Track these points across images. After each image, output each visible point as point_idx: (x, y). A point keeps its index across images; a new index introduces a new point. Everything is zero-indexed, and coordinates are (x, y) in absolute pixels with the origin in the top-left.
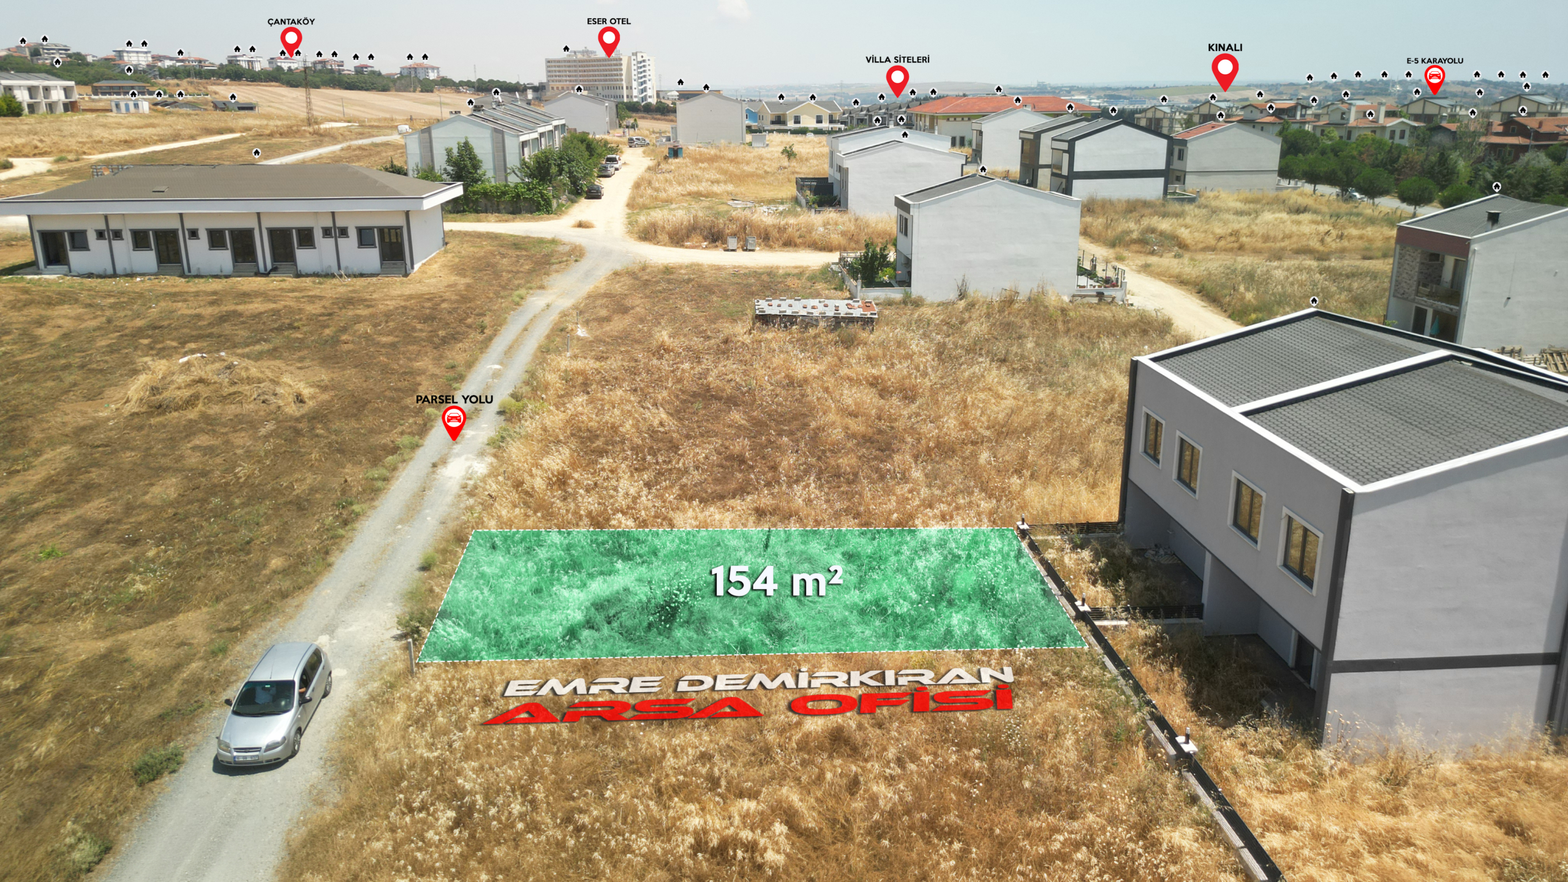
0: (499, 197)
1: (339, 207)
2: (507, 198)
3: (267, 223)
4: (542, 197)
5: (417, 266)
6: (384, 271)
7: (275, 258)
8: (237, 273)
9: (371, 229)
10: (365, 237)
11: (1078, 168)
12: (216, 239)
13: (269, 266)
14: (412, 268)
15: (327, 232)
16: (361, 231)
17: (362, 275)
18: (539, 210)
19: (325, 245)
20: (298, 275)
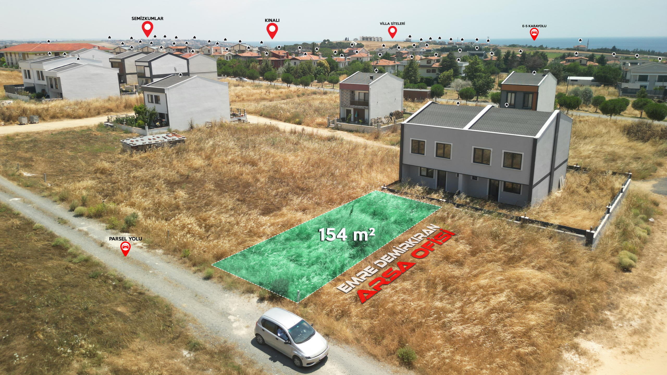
11: (154, 73)
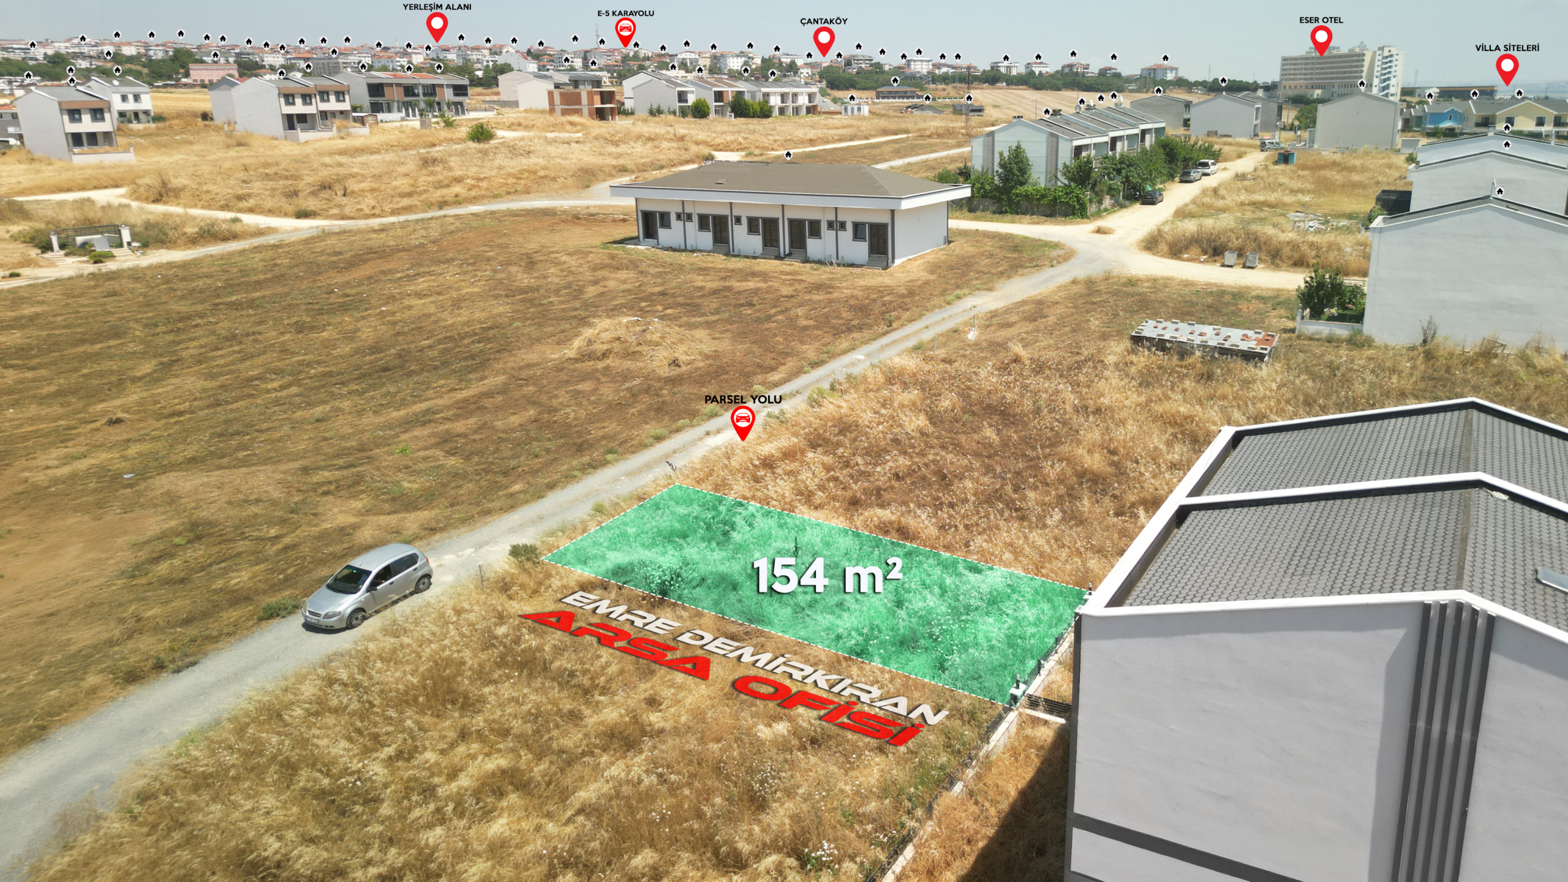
0: (1039, 200)
1: (840, 203)
2: (1045, 201)
3: (791, 214)
4: (1078, 201)
5: (898, 262)
6: (870, 264)
7: (792, 246)
8: (764, 256)
9: (863, 224)
10: (858, 231)
12: (753, 225)
13: (787, 252)
14: (893, 262)
15: (831, 225)
16: (857, 226)
17: (852, 265)
18: (1074, 214)
19: (828, 235)
20: (806, 261)
